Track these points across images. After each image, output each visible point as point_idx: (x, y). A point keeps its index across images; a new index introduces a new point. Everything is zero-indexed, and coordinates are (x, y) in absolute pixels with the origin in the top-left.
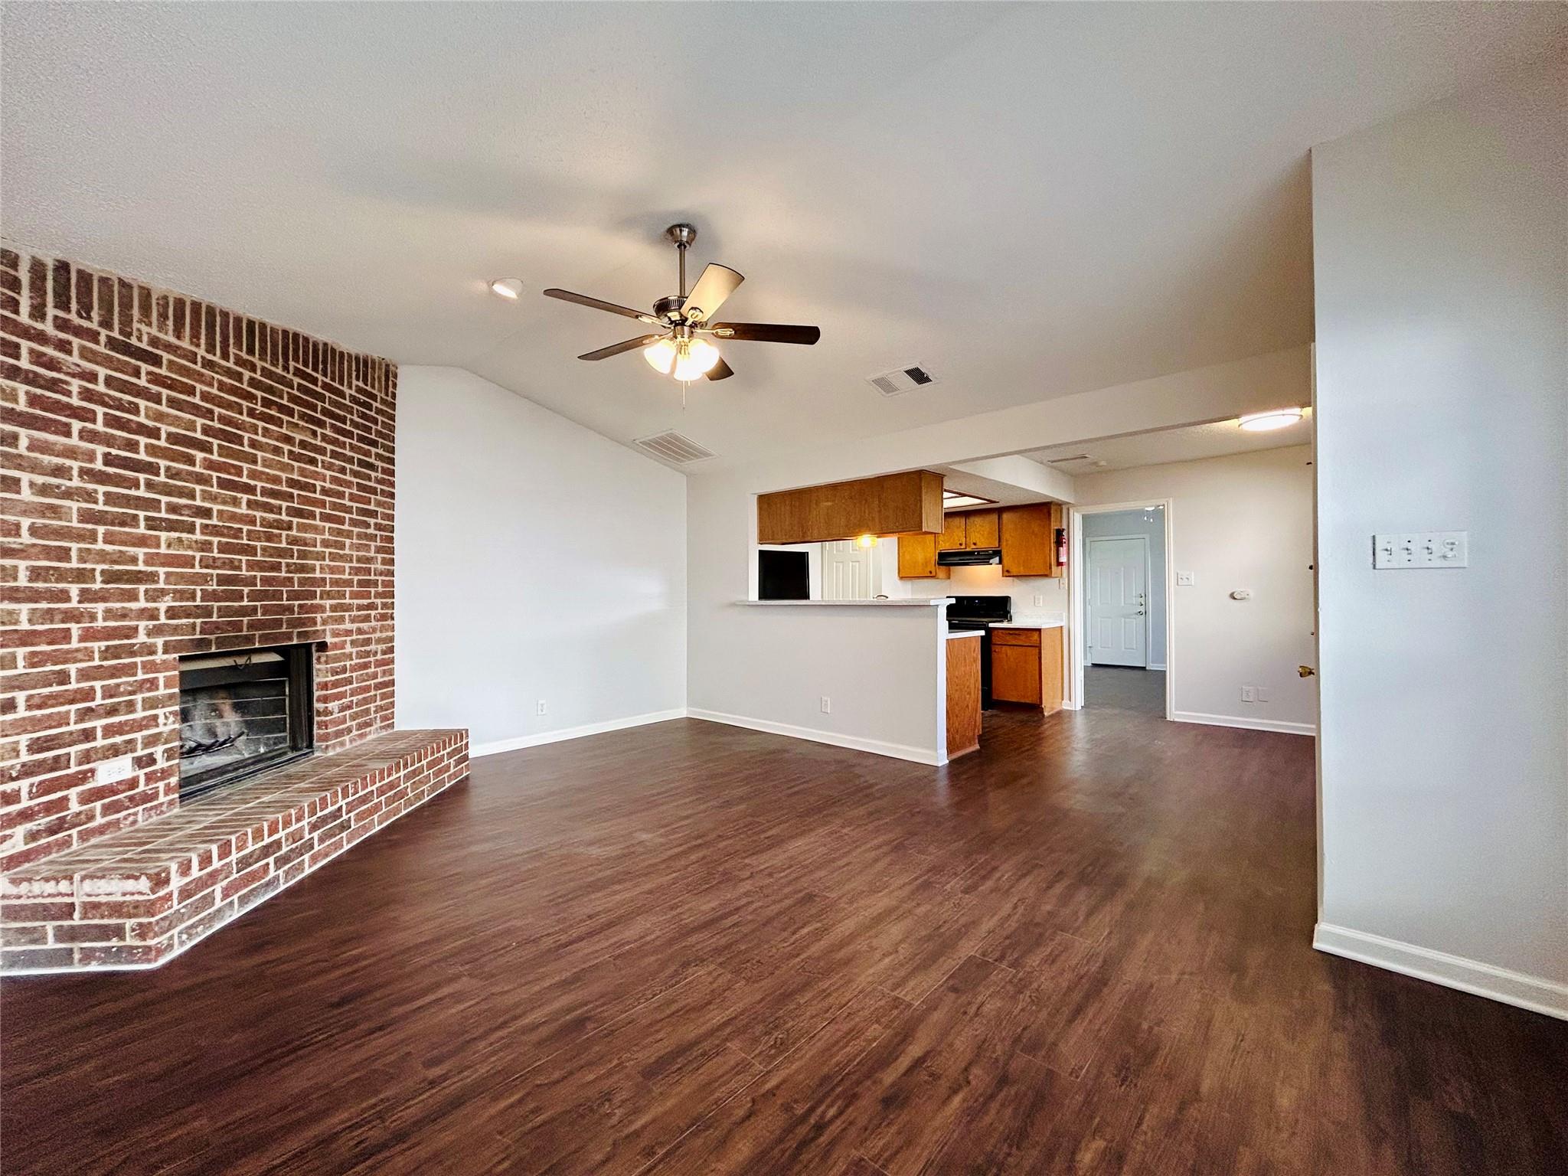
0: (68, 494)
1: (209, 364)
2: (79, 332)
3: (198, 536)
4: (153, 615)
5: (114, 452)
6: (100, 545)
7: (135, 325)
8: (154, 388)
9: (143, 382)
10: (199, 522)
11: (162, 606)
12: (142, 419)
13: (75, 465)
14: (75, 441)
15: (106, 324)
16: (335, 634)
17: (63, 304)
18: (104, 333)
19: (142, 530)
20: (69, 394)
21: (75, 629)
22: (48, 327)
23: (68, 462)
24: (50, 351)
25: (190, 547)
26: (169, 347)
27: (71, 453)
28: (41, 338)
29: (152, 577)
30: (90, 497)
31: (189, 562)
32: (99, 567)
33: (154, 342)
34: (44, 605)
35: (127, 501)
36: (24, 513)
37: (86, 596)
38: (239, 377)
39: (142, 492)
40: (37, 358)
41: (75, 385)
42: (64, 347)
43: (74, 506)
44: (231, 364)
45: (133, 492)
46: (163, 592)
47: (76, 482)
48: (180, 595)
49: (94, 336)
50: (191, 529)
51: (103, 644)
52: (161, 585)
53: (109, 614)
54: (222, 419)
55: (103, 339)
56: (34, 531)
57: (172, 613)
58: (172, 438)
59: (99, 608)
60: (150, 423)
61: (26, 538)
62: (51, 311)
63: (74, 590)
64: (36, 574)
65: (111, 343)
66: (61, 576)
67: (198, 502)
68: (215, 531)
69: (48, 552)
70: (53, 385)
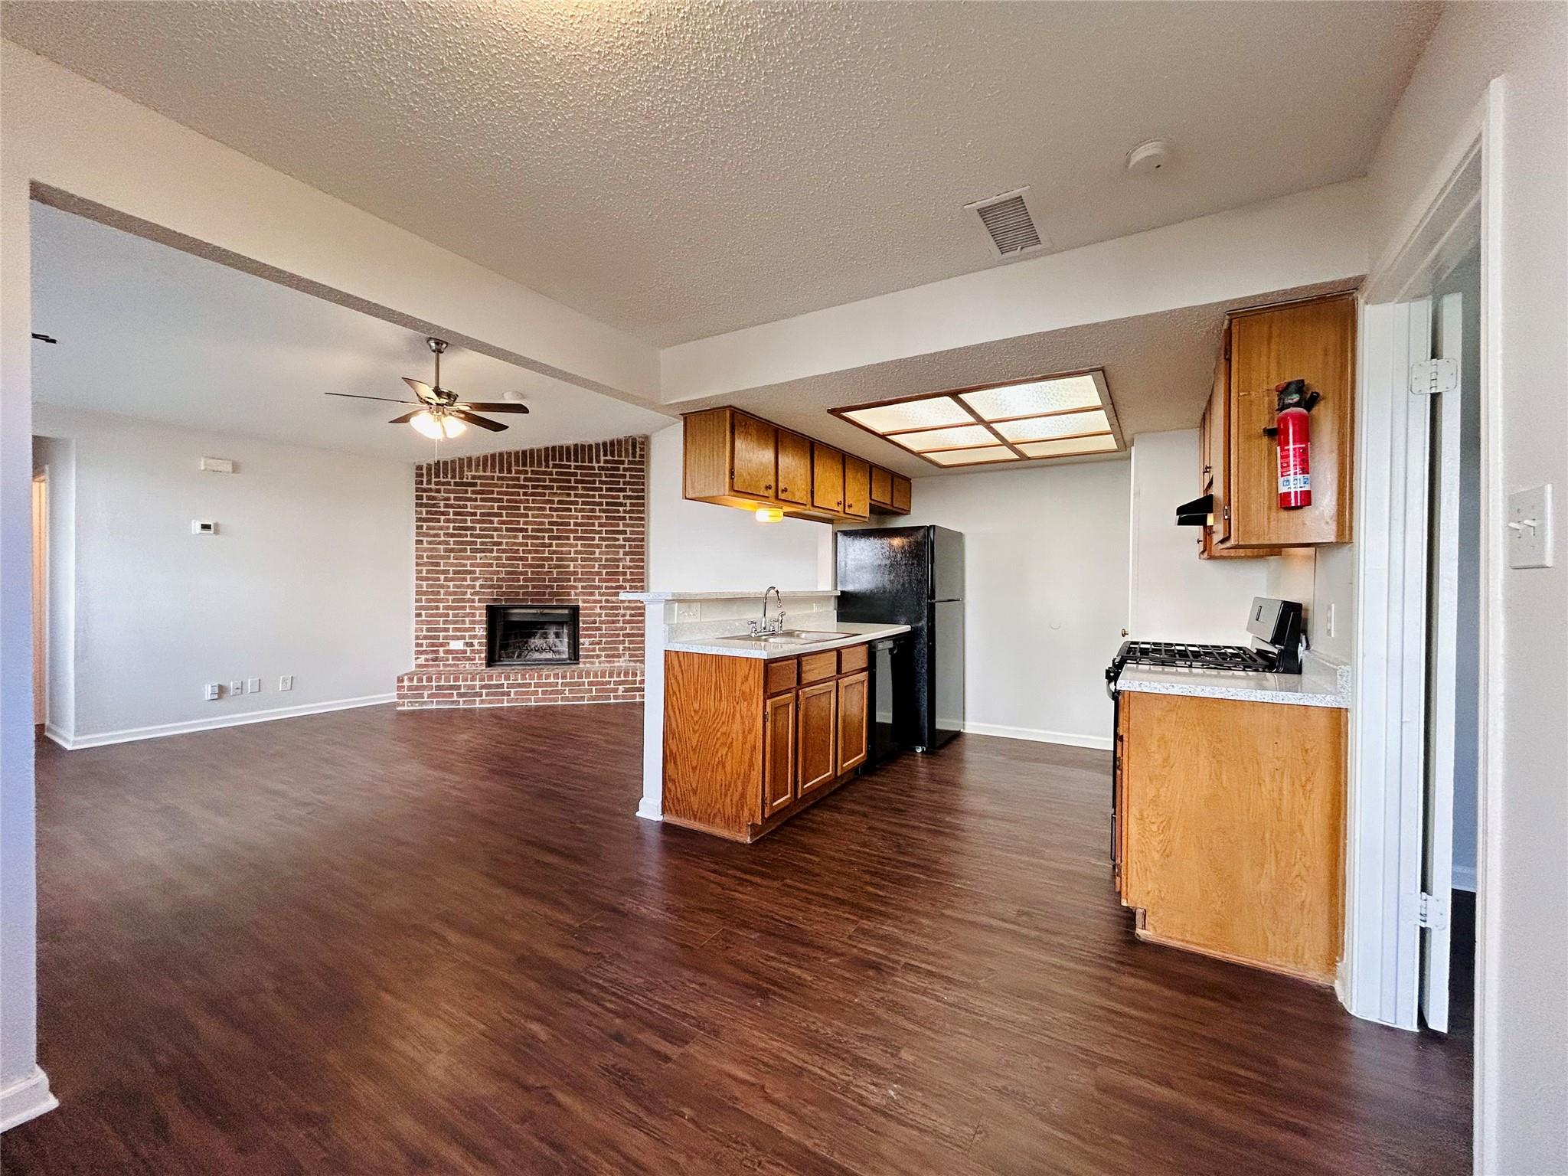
0: (439, 543)
1: (500, 478)
2: (443, 484)
3: (495, 554)
4: (473, 587)
5: (457, 525)
6: (452, 560)
7: (466, 473)
8: (474, 496)
9: (469, 495)
10: (495, 548)
11: (478, 584)
12: (469, 510)
13: (442, 532)
14: (442, 524)
15: (453, 477)
16: (584, 601)
17: (437, 476)
18: (452, 481)
19: (469, 553)
20: (440, 507)
21: (442, 591)
22: (433, 486)
23: (439, 532)
24: (433, 494)
25: (491, 559)
26: (480, 477)
27: (441, 528)
28: (431, 490)
29: (474, 572)
30: (447, 543)
31: (491, 565)
32: (451, 569)
33: (474, 477)
34: (431, 582)
35: (462, 543)
36: (424, 551)
37: (446, 579)
38: (518, 479)
39: (469, 539)
40: (429, 498)
41: (442, 503)
42: (438, 491)
43: (442, 547)
44: (513, 475)
45: (465, 539)
46: (478, 578)
47: (442, 538)
48: (486, 579)
49: (449, 484)
50: (492, 551)
51: (452, 597)
52: (477, 575)
53: (455, 586)
54: (508, 501)
55: (452, 484)
56: (427, 557)
57: (482, 587)
58: (482, 514)
59: (451, 584)
60: (472, 511)
61: (425, 560)
62: (433, 480)
63: (442, 577)
64: (428, 572)
65: (456, 484)
66: (438, 572)
67: (495, 540)
68: (504, 551)
69: (432, 564)
70: (434, 506)
